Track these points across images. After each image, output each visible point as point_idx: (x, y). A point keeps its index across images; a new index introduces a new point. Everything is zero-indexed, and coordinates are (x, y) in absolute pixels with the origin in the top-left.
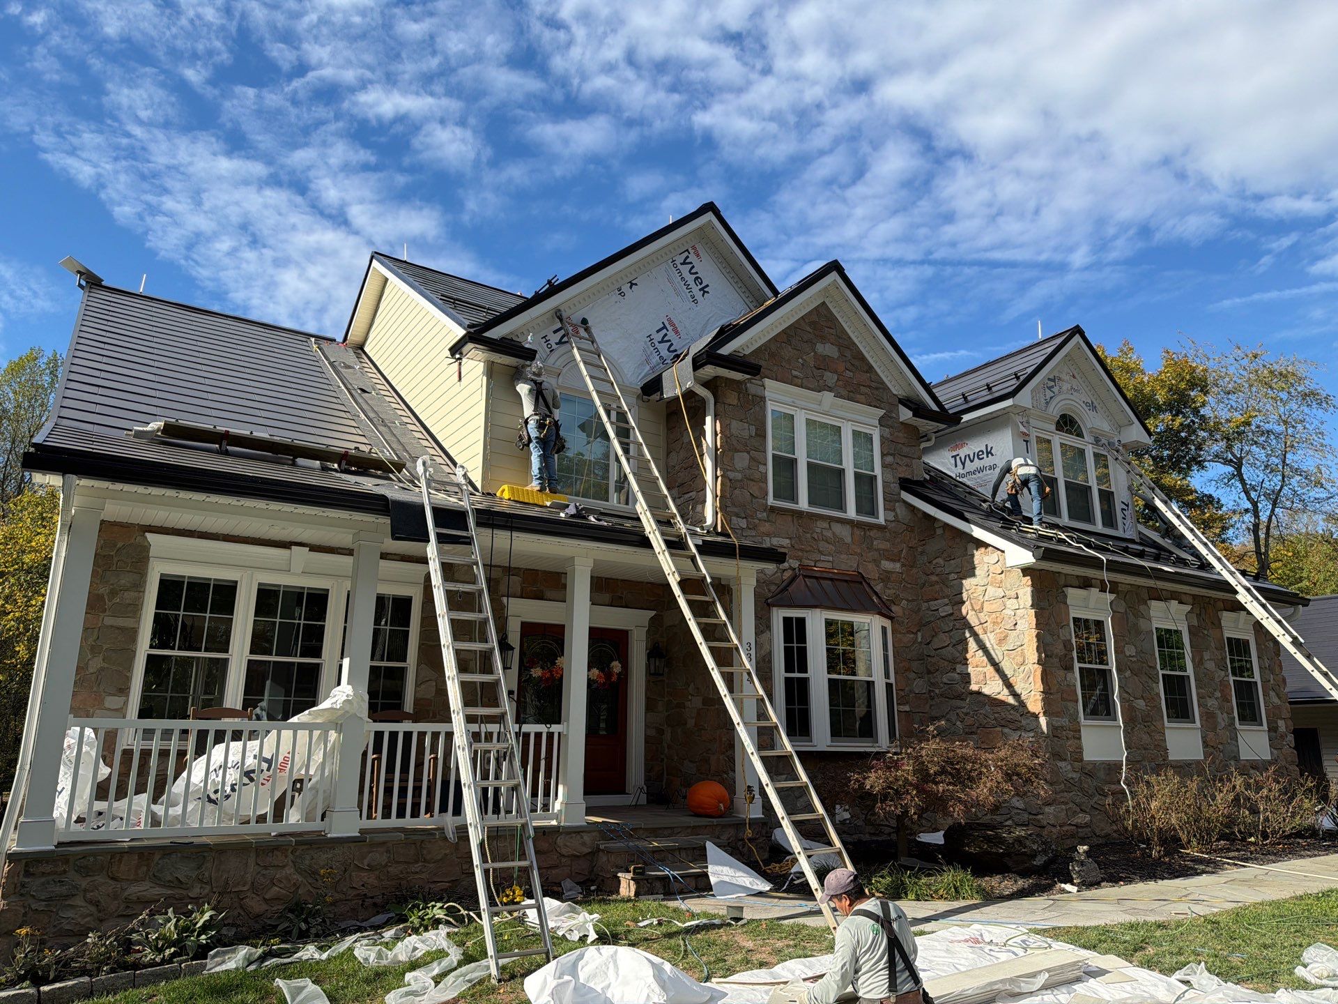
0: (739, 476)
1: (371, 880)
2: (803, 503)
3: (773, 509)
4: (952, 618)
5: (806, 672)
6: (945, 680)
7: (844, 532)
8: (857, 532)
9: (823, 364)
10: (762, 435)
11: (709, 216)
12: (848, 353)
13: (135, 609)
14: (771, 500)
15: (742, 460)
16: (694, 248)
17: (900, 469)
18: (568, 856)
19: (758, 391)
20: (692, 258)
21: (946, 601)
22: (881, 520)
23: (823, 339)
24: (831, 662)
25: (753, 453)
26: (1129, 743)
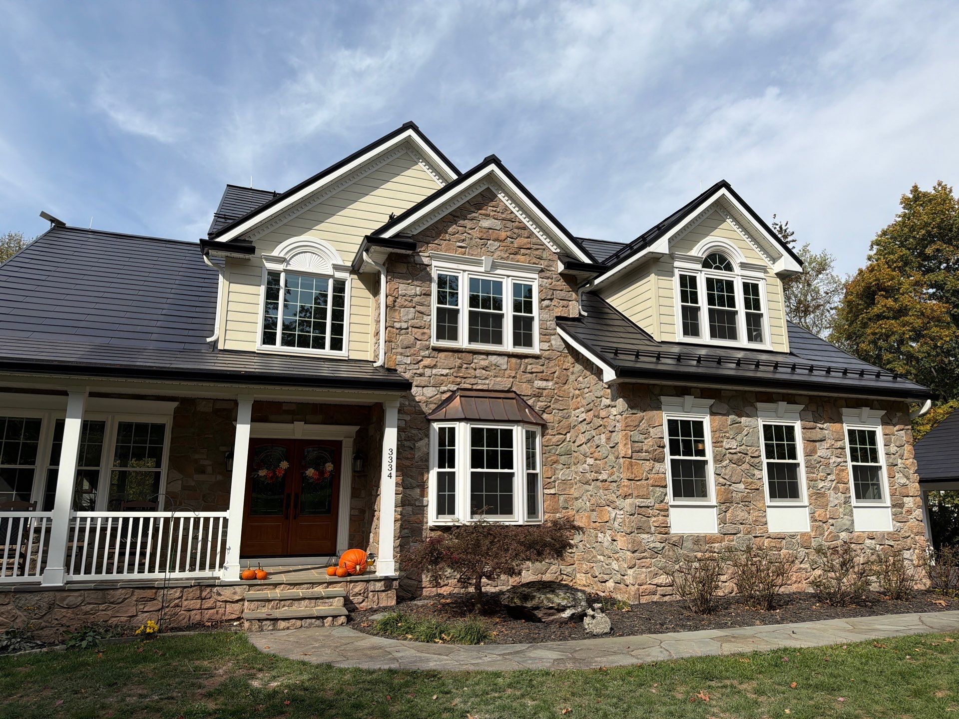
1: (69, 614)
2: (463, 341)
3: (435, 349)
4: (585, 422)
5: (454, 467)
6: (581, 470)
7: (502, 362)
8: (513, 361)
9: (487, 235)
10: (427, 293)
11: (410, 132)
12: (509, 224)
14: (434, 342)
15: (408, 314)
17: (556, 310)
18: (222, 602)
19: (424, 260)
21: (583, 409)
22: (536, 349)
23: (487, 216)
24: (476, 460)
25: (419, 308)
26: (722, 521)
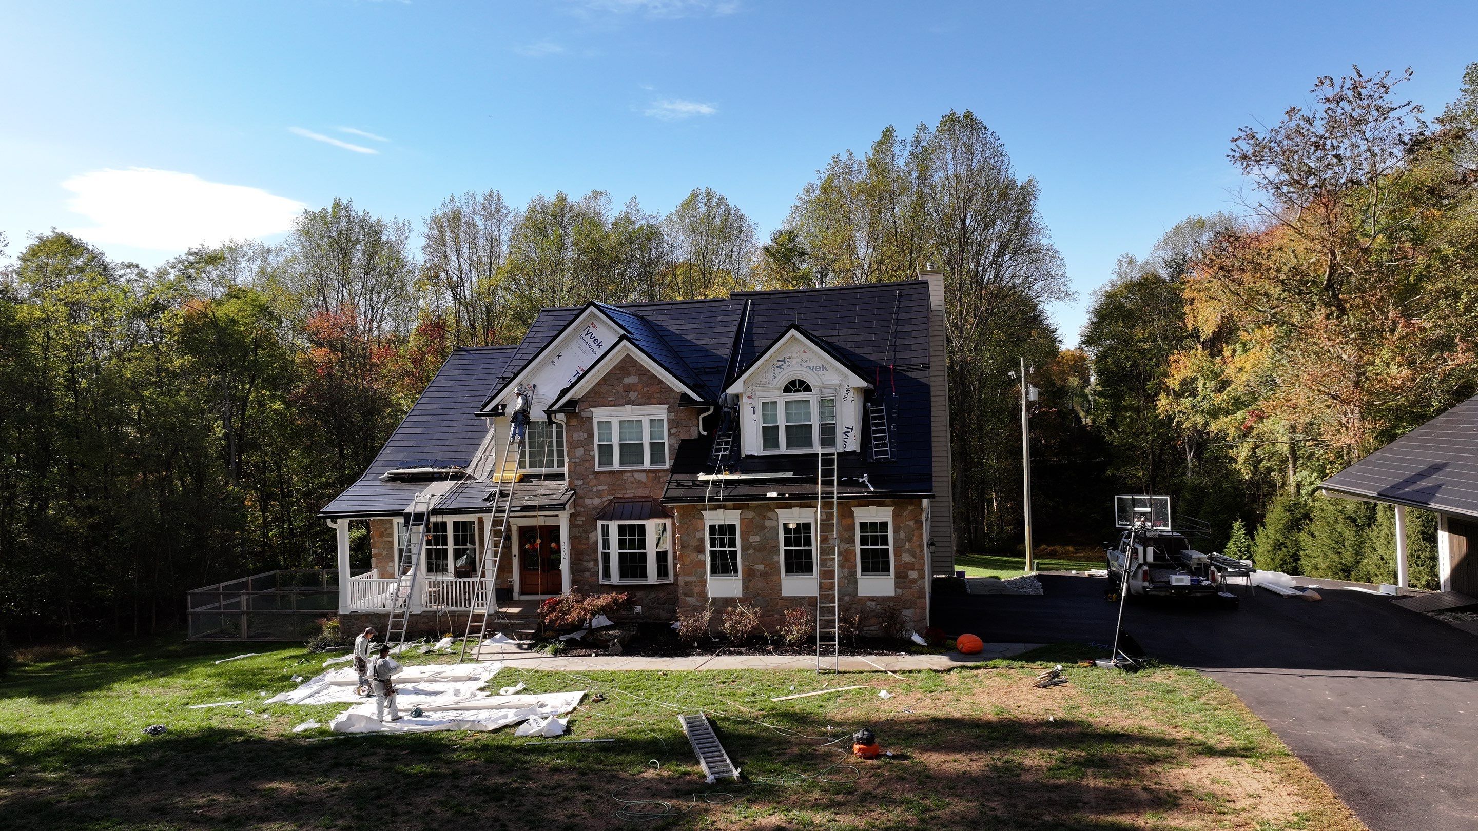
0: (577, 460)
2: (616, 466)
3: (598, 473)
5: (610, 549)
7: (642, 477)
8: (650, 475)
9: (629, 388)
10: (591, 436)
11: (592, 308)
12: (645, 378)
13: (391, 535)
14: (597, 468)
15: (580, 452)
16: (592, 323)
17: (681, 435)
19: (588, 415)
20: (592, 330)
22: (666, 466)
23: (628, 374)
24: (622, 544)
25: (586, 447)
26: (745, 588)
